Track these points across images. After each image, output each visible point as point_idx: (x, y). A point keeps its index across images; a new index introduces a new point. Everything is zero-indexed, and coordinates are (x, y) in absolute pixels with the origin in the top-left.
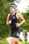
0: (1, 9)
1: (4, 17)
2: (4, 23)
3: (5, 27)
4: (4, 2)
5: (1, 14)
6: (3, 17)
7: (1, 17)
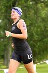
0: (37, 18)
1: (41, 29)
2: (40, 38)
3: (42, 43)
4: (41, 8)
5: (37, 25)
6: (39, 30)
7: (36, 30)
